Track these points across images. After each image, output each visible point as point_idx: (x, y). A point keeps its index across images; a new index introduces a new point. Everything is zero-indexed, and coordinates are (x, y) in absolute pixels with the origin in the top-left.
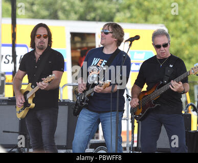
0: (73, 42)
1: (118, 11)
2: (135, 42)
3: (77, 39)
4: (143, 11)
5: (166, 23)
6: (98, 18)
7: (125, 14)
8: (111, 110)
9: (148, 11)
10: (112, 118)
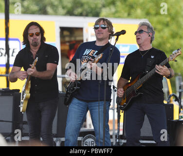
0: (62, 36)
1: (104, 6)
2: (121, 37)
3: (66, 33)
4: (127, 6)
5: (148, 17)
6: (84, 13)
7: (110, 9)
8: (99, 99)
9: (131, 7)
10: (100, 107)
